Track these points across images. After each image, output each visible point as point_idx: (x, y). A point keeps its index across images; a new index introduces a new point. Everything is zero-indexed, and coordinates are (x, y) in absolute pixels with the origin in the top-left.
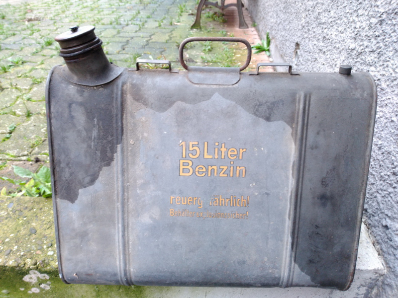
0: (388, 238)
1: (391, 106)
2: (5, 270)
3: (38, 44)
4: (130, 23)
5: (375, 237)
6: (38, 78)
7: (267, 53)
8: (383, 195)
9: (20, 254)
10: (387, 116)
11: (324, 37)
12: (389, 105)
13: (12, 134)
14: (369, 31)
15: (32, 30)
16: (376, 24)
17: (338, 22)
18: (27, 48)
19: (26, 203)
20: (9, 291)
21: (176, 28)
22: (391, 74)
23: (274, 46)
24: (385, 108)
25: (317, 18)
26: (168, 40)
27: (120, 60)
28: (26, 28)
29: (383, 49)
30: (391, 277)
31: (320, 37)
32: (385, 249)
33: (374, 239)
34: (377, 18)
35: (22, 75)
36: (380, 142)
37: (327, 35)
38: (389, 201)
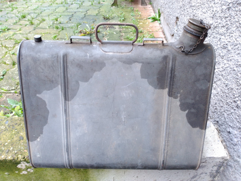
0: (230, 139)
1: (234, 61)
2: (6, 162)
3: (17, 17)
4: (74, 2)
5: (223, 138)
6: (18, 40)
7: (159, 21)
8: (228, 113)
9: (14, 152)
10: (231, 67)
11: (194, 15)
12: (233, 60)
13: (5, 76)
14: (221, 14)
15: (12, 8)
16: (225, 10)
17: (203, 6)
18: (10, 20)
19: (16, 121)
20: (9, 173)
21: (102, 5)
22: (234, 41)
23: (163, 18)
24: (230, 62)
25: (189, 3)
26: (98, 14)
27: (68, 27)
28: (8, 6)
29: (230, 26)
30: (231, 161)
31: (191, 15)
32: (228, 145)
33: (222, 139)
34: (226, 6)
35: (8, 38)
36: (227, 82)
37: (196, 14)
38: (231, 117)
